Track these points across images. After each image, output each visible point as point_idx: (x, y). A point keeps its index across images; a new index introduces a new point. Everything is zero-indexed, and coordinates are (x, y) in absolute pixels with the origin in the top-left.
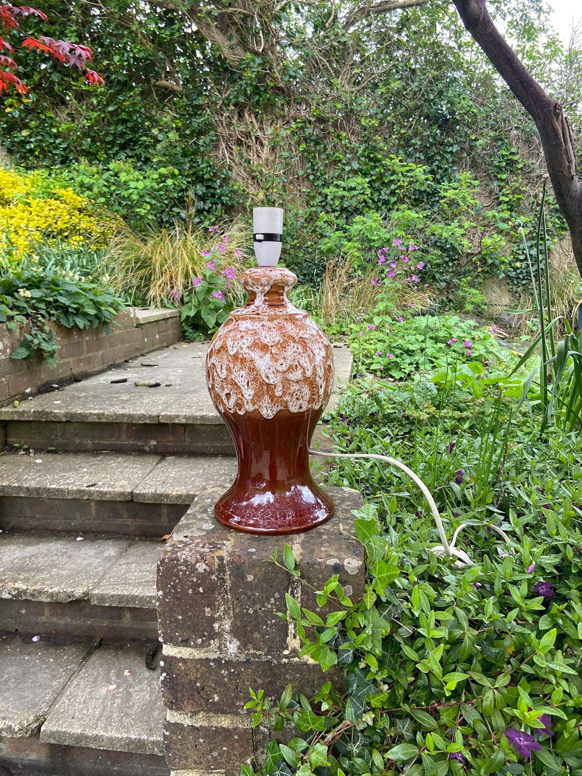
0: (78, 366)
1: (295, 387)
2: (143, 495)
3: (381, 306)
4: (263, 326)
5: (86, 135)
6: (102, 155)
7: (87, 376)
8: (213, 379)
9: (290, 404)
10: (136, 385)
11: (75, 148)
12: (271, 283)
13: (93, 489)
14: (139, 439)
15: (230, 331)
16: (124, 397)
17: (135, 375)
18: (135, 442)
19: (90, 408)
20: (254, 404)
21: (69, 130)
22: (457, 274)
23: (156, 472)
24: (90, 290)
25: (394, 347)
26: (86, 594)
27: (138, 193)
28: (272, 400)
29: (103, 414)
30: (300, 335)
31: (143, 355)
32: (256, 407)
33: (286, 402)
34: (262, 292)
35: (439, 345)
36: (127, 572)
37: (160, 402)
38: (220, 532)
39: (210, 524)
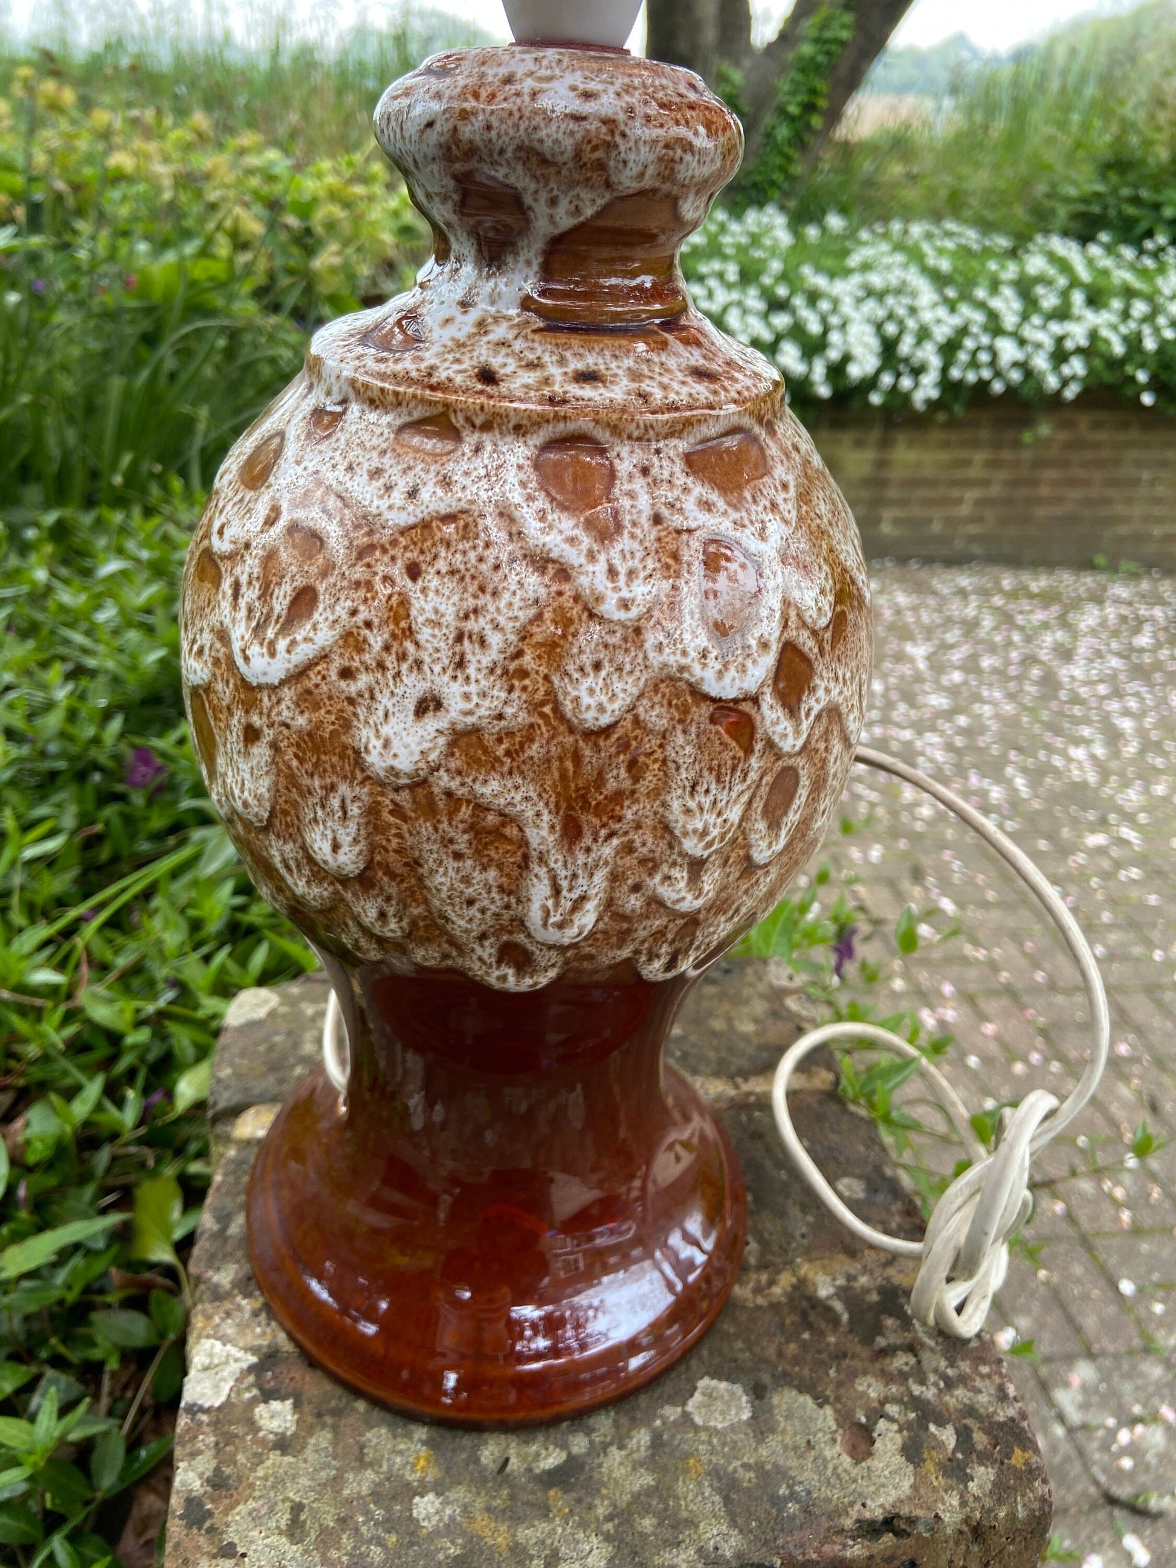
38: (739, 1345)
39: (690, 1406)
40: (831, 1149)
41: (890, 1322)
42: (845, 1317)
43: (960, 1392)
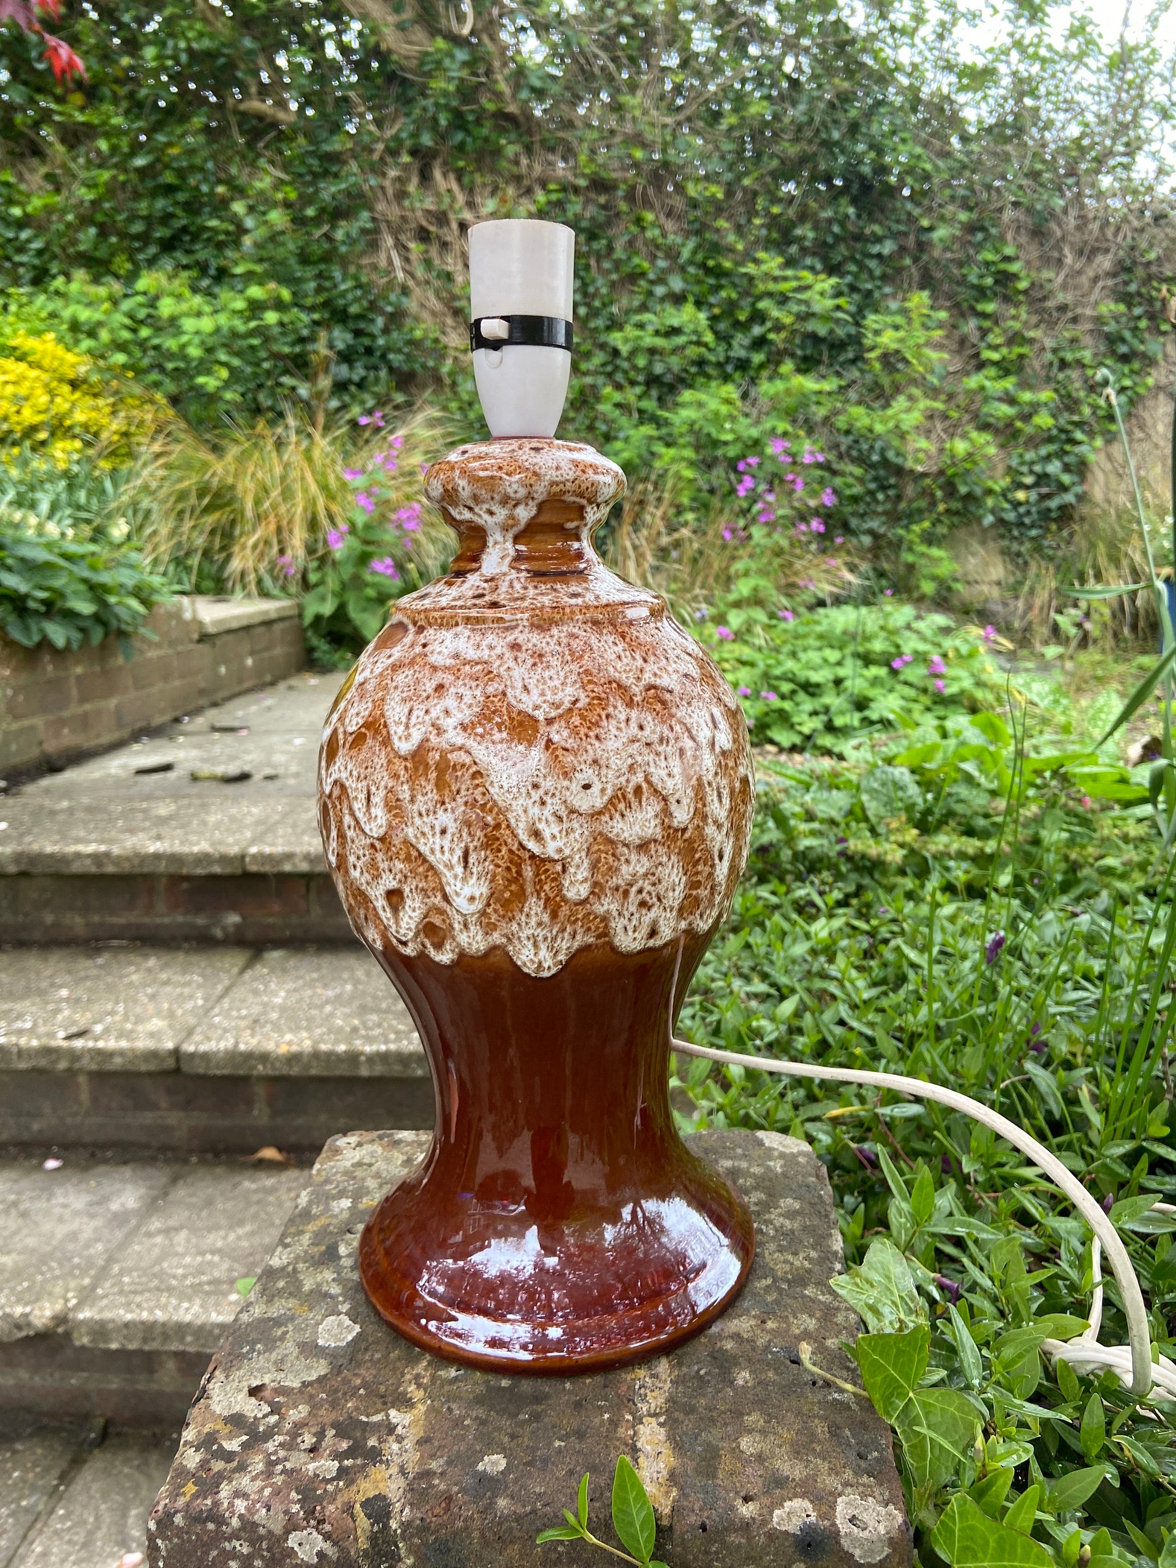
0: (57, 735)
1: (637, 865)
2: (205, 1057)
3: (743, 588)
4: (515, 646)
5: (85, 221)
6: (123, 265)
7: (78, 757)
8: (341, 836)
9: (617, 925)
10: (195, 778)
11: (64, 249)
12: (541, 491)
13: (79, 1043)
14: (198, 910)
15: (395, 667)
16: (163, 809)
17: (194, 753)
18: (189, 919)
19: (78, 841)
20: (489, 928)
21: (49, 210)
22: (894, 517)
23: (238, 992)
24: (83, 557)
25: (778, 678)
26: (61, 1319)
27: (203, 343)
28: (554, 915)
29: (107, 855)
30: (648, 679)
31: (215, 705)
32: (497, 938)
33: (605, 919)
34: (505, 528)
35: (875, 671)
36: (165, 1255)
37: (249, 820)
38: (377, 1356)
39: (344, 1318)
42: (364, 1419)
43: (261, 1467)
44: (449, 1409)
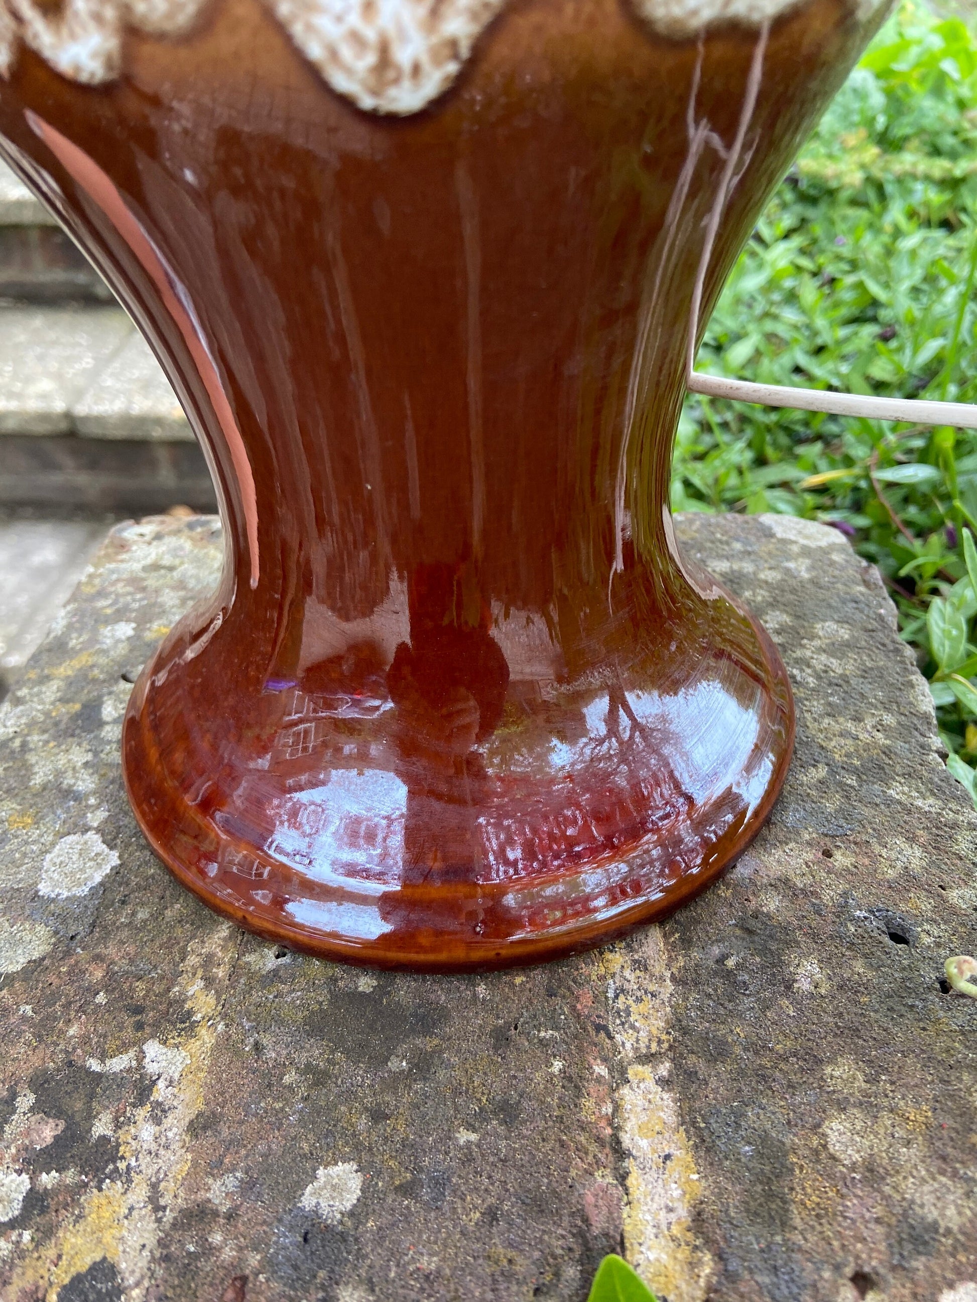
2: (99, 420)
38: (142, 915)
39: (93, 838)
40: (440, 1183)
41: (48, 1132)
42: (94, 1065)
44: (258, 1047)
